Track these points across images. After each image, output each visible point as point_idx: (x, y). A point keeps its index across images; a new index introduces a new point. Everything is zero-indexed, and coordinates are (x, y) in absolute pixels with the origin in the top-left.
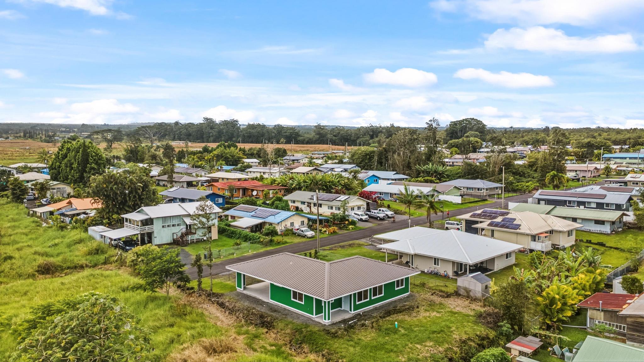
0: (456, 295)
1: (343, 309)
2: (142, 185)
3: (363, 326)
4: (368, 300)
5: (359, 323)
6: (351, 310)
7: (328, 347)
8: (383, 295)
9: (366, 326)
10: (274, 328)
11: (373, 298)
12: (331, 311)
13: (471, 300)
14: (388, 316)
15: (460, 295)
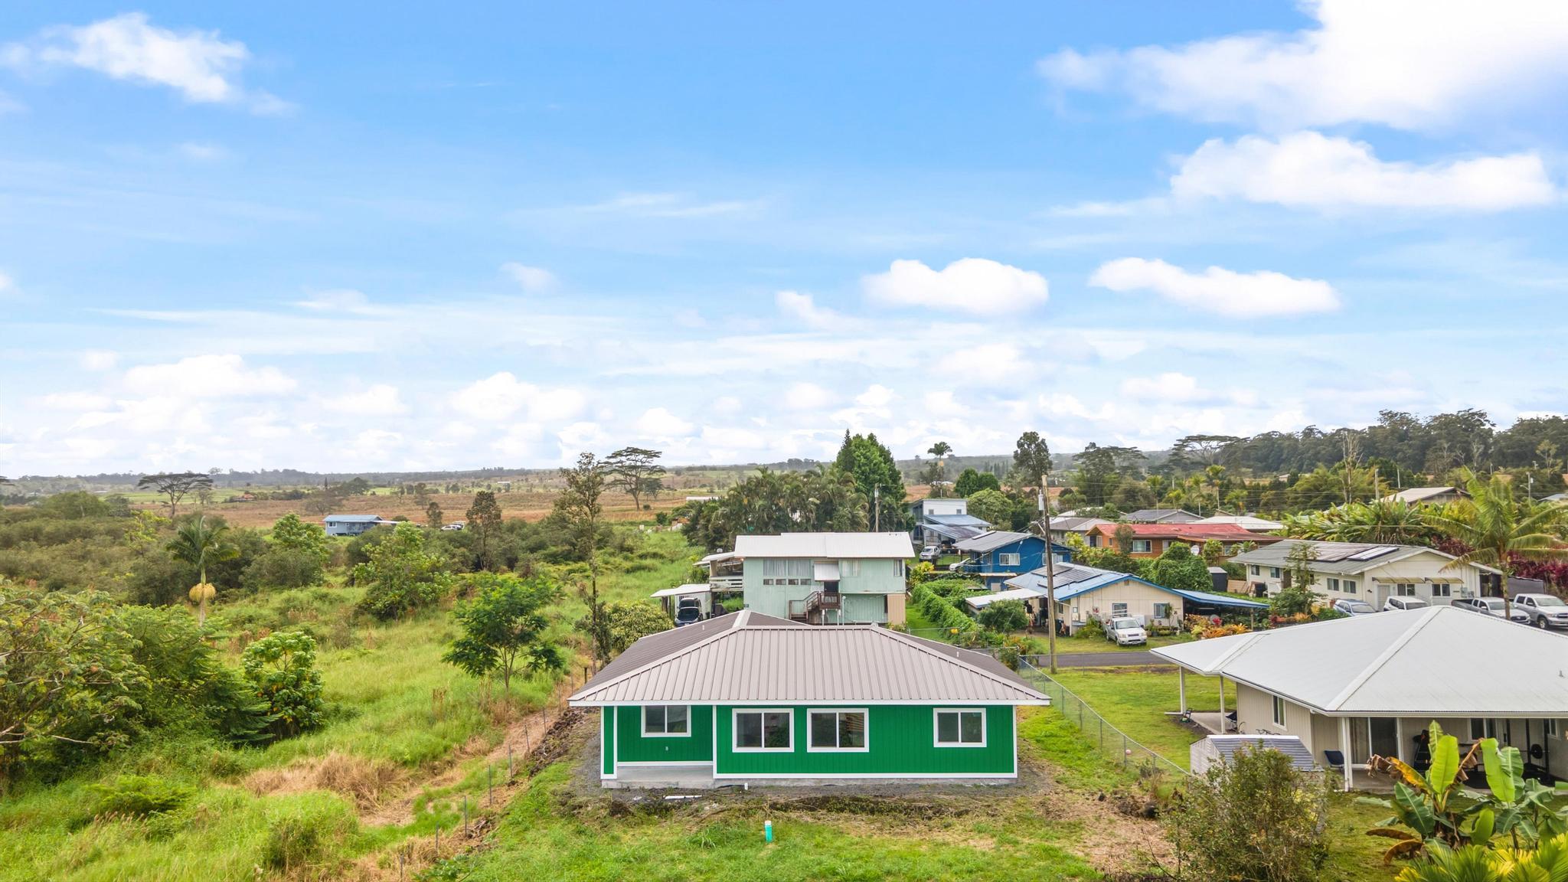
4: (790, 750)
8: (864, 750)
11: (811, 750)
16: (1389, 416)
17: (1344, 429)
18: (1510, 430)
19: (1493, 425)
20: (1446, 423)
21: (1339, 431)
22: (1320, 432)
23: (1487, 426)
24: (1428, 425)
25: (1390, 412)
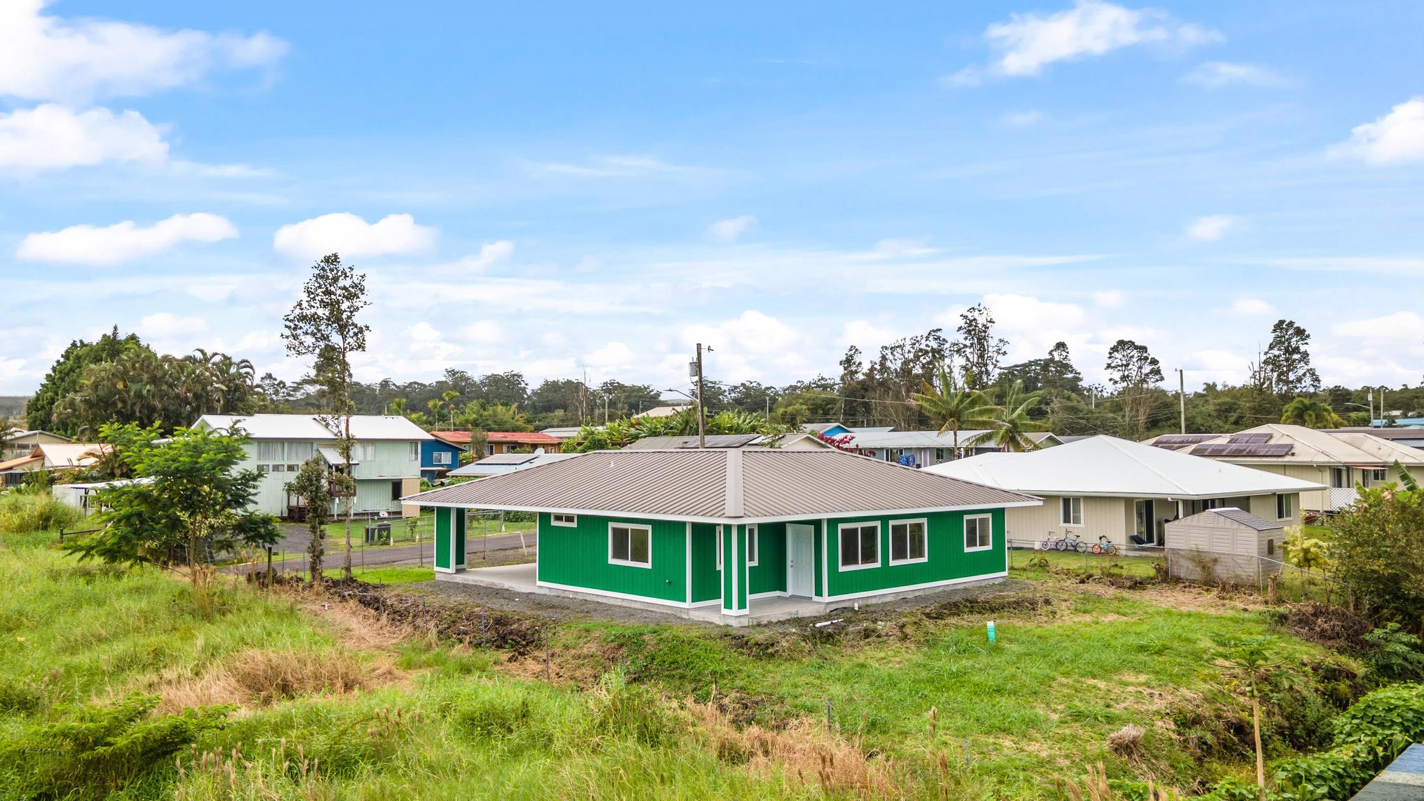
0: (1164, 581)
1: (790, 591)
2: (224, 388)
3: (867, 637)
4: (878, 565)
5: (851, 629)
6: (819, 592)
7: (739, 683)
8: (925, 559)
9: (879, 636)
10: (538, 647)
11: (892, 563)
12: (749, 597)
13: (1224, 589)
14: (954, 614)
15: (1177, 580)
16: (452, 373)
17: (415, 383)
18: (540, 389)
19: (527, 384)
20: (495, 380)
21: (411, 384)
22: (394, 384)
23: (523, 385)
24: (482, 382)
25: (453, 370)
